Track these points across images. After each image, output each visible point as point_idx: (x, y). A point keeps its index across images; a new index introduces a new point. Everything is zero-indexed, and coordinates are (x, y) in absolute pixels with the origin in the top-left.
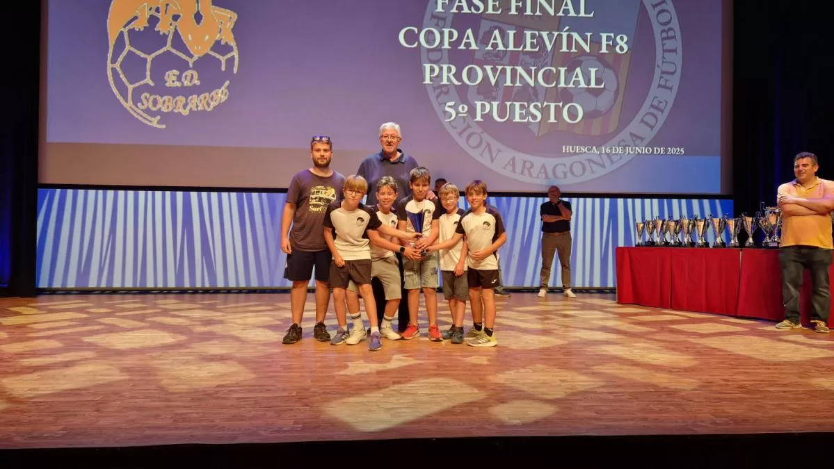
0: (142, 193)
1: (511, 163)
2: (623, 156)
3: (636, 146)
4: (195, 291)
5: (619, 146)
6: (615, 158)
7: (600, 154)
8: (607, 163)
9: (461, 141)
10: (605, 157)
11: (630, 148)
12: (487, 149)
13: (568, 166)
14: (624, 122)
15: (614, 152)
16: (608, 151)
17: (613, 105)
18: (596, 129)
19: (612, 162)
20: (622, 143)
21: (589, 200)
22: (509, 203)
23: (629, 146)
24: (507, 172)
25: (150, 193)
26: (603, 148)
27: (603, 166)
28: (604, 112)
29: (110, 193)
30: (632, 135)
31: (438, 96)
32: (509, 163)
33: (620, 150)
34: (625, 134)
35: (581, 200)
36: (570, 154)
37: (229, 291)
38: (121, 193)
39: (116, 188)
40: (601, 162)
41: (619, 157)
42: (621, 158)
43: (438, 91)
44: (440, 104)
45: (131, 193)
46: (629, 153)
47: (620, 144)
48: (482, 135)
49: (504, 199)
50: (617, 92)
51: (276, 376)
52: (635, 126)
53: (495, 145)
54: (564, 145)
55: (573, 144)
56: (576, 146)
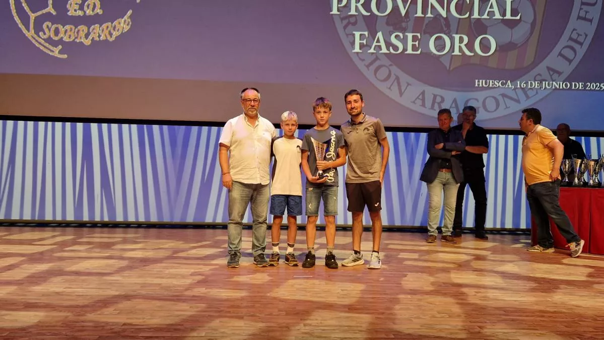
0: (42, 124)
1: (421, 97)
2: (538, 91)
3: (553, 81)
4: (94, 225)
5: (535, 81)
6: (530, 93)
7: (515, 89)
8: (522, 97)
9: (369, 74)
10: (520, 92)
11: (547, 83)
12: (396, 83)
13: (481, 101)
14: (541, 56)
15: (529, 87)
16: (525, 86)
17: (529, 38)
18: (511, 62)
19: (528, 97)
20: (538, 78)
21: (502, 137)
22: (417, 139)
23: (545, 80)
24: (417, 107)
25: (50, 124)
26: (519, 82)
27: (518, 101)
28: (519, 45)
29: (10, 123)
30: (549, 69)
31: (345, 27)
32: (418, 97)
33: (536, 85)
34: (542, 68)
36: (483, 88)
37: (127, 225)
38: (21, 124)
40: (516, 97)
41: (535, 92)
42: (537, 93)
43: (345, 22)
44: (347, 35)
46: (545, 88)
47: (537, 79)
48: (390, 68)
49: (413, 134)
50: (533, 25)
52: (552, 60)
53: (405, 78)
54: (477, 79)
55: (487, 78)
56: (489, 80)
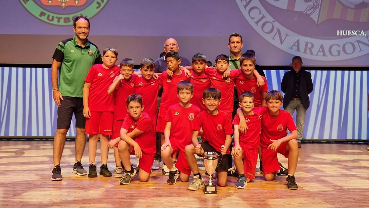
0: (28, 69)
25: (34, 69)
29: (7, 69)
35: (352, 72)
38: (14, 69)
39: (10, 66)
45: (21, 69)
51: (121, 202)
54: (338, 30)
55: (346, 29)
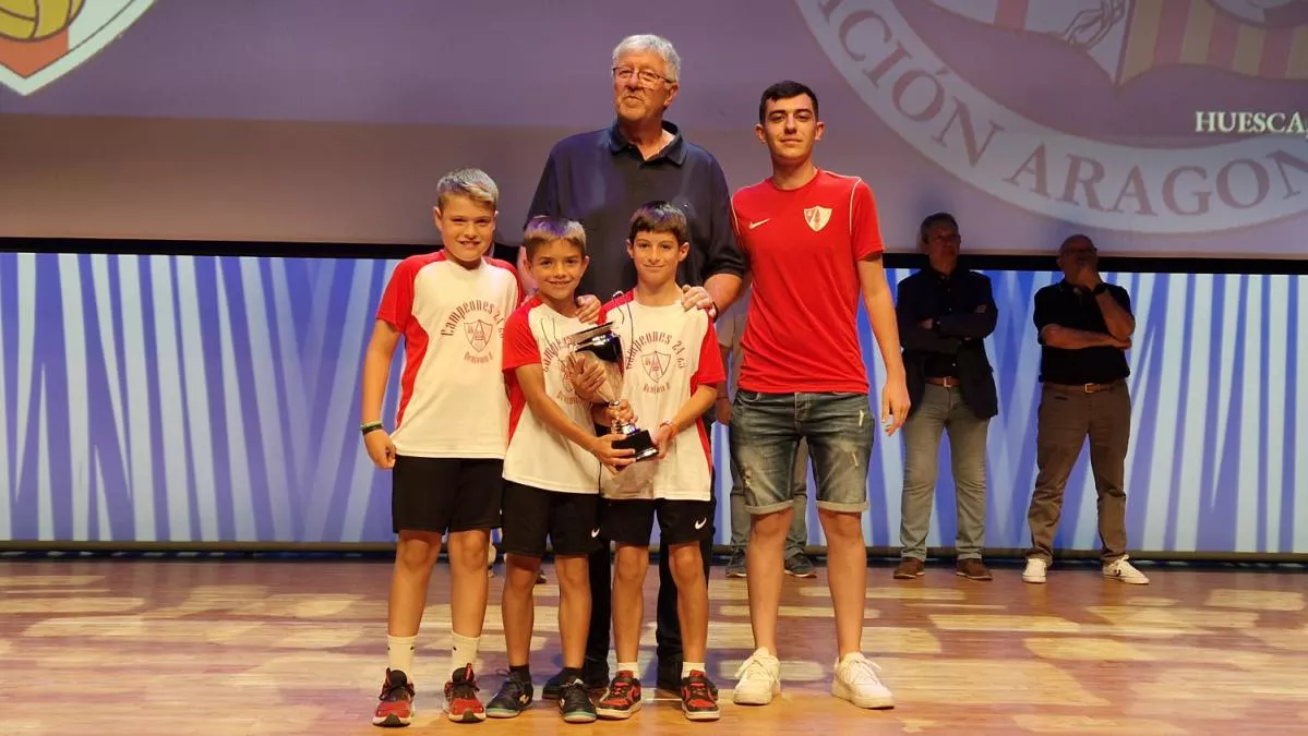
21: (1279, 282)
35: (1255, 280)
55: (1229, 106)
56: (1239, 110)
